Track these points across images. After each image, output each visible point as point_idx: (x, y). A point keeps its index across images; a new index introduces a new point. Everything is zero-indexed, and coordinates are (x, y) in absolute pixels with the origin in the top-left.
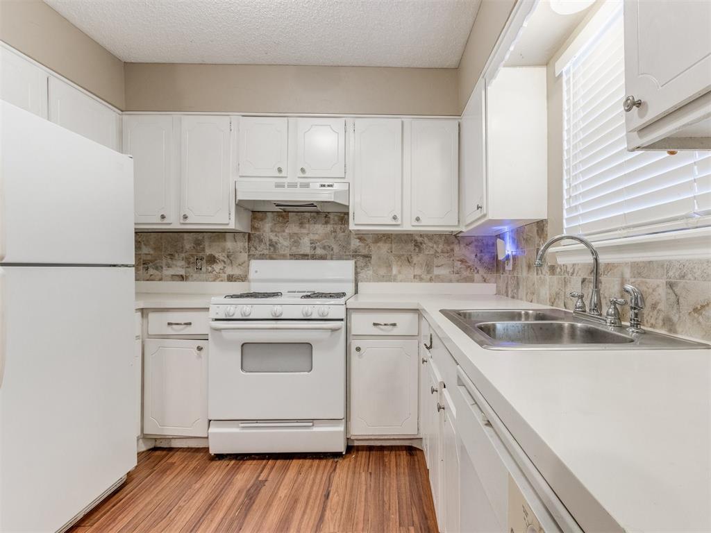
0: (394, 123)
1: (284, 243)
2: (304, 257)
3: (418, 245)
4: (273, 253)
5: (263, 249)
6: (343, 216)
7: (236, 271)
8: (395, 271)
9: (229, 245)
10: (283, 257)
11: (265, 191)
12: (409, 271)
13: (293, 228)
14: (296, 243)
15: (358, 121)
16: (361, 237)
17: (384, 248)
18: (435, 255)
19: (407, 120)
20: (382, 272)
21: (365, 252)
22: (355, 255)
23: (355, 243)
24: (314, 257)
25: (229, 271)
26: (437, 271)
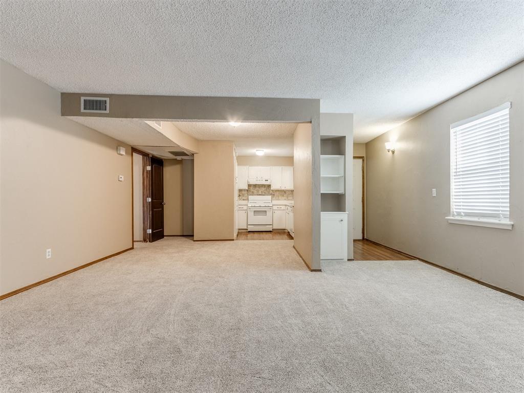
0: (281, 167)
1: (255, 192)
2: (260, 195)
3: (285, 192)
4: (253, 194)
5: (250, 193)
6: (269, 186)
7: (245, 198)
8: (280, 198)
9: (243, 192)
10: (255, 195)
11: (253, 182)
12: (283, 198)
13: (257, 188)
14: (258, 192)
15: (273, 167)
16: (272, 191)
17: (278, 193)
18: (289, 194)
19: (283, 167)
20: (277, 198)
21: (273, 194)
22: (271, 194)
23: (271, 192)
24: (262, 195)
25: (243, 198)
26: (289, 198)
